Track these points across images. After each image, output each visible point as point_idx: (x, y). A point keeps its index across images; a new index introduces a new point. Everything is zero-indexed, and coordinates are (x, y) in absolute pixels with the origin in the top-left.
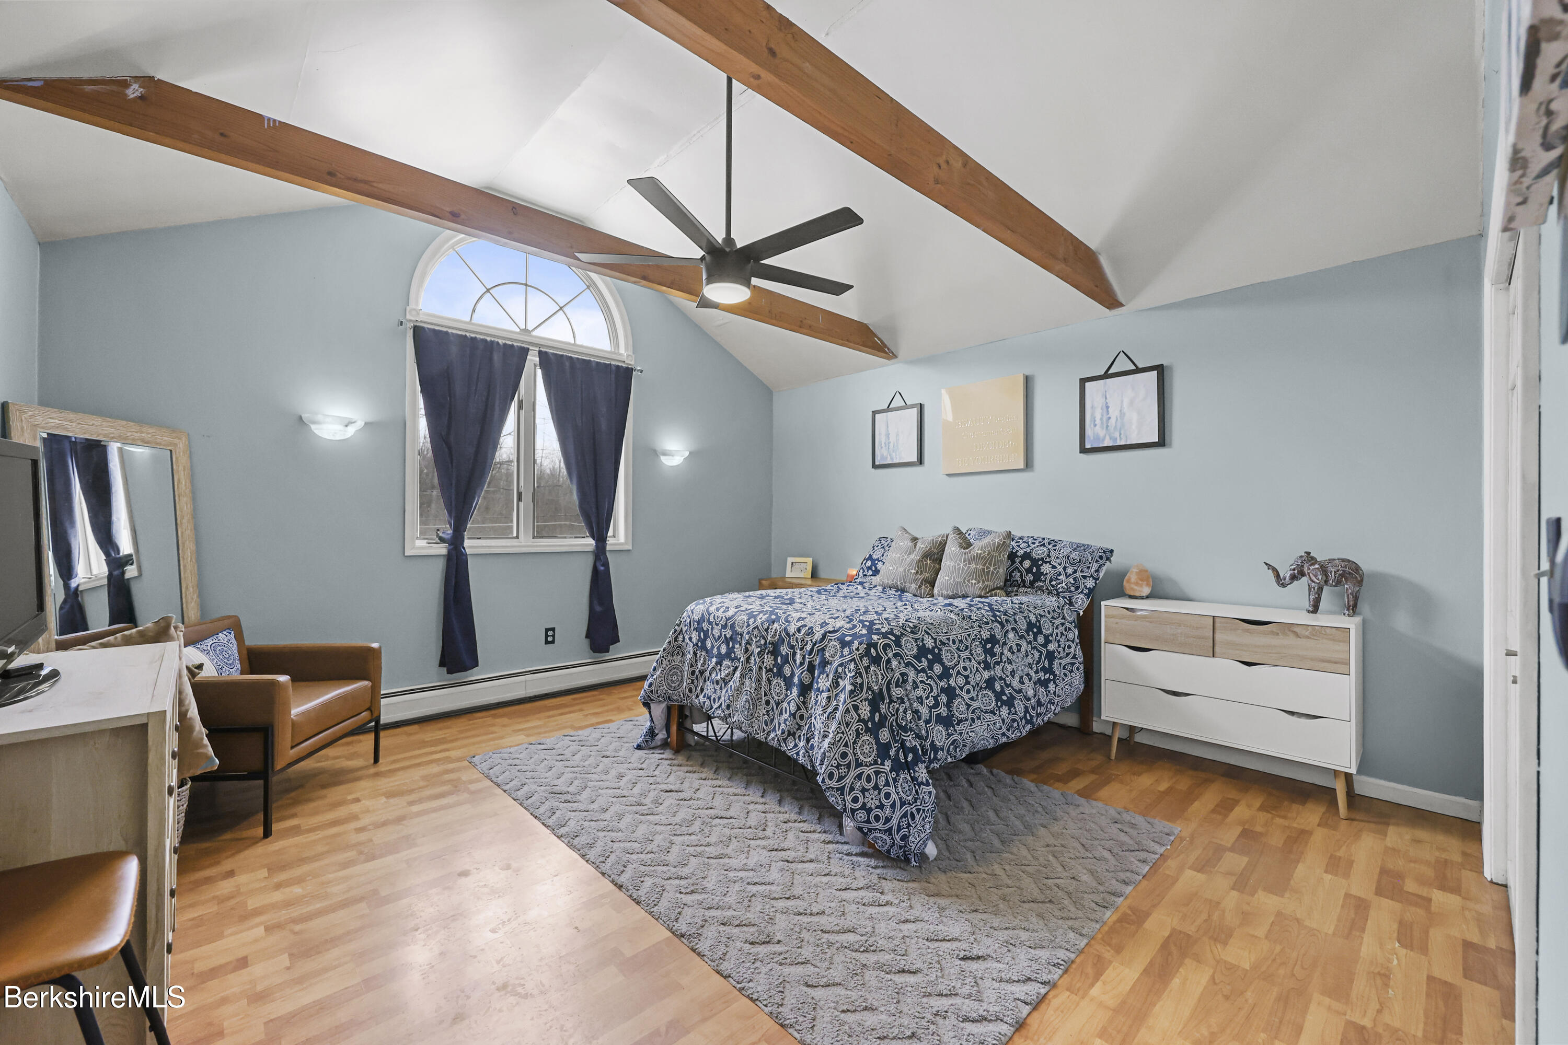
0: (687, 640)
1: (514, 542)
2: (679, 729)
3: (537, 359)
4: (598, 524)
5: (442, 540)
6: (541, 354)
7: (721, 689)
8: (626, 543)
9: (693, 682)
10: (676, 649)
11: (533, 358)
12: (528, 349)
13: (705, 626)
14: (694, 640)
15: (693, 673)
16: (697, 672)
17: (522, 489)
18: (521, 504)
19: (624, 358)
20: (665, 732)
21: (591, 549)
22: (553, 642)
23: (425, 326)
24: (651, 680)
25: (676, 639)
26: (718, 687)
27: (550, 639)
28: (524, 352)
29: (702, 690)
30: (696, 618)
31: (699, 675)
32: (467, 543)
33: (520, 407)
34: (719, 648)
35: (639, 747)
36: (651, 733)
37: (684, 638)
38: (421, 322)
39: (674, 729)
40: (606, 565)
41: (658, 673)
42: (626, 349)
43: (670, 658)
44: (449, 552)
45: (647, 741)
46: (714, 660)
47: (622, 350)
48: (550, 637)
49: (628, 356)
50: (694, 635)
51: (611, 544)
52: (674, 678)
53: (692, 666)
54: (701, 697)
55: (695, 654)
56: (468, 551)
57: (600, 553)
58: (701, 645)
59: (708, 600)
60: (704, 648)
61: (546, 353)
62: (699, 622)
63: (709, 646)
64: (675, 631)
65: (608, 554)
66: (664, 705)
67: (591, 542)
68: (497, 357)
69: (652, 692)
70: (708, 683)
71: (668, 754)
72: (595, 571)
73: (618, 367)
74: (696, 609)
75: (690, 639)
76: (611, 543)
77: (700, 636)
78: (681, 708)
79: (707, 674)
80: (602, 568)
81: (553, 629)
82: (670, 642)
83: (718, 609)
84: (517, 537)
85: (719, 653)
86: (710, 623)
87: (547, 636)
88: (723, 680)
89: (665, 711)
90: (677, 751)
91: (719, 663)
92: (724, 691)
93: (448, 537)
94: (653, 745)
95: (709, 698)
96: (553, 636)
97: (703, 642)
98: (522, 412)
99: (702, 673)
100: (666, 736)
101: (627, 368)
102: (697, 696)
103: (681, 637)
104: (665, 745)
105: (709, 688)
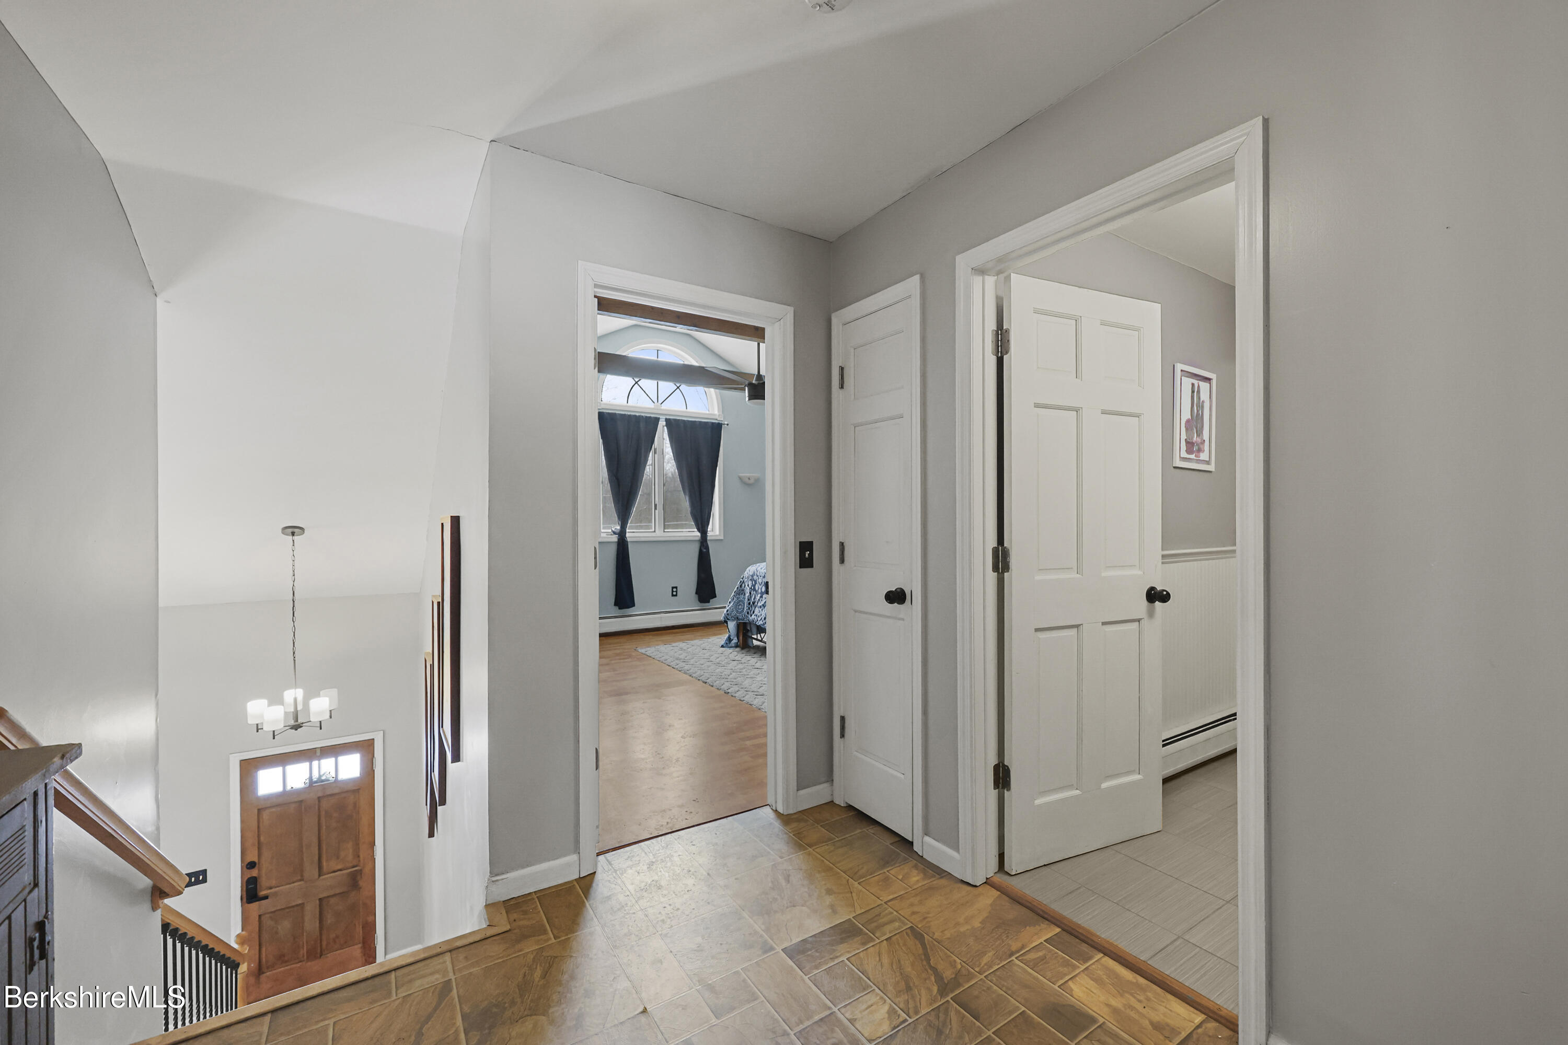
0: (747, 586)
1: (653, 534)
2: (743, 637)
3: (665, 423)
4: (702, 524)
5: (614, 533)
6: (667, 420)
7: (762, 610)
8: (720, 535)
9: (749, 609)
10: (741, 591)
11: (662, 423)
12: (659, 418)
13: (755, 577)
14: (750, 586)
15: (749, 604)
16: (751, 603)
17: (657, 502)
18: (657, 511)
19: (717, 417)
20: (736, 638)
21: (698, 538)
22: (676, 595)
23: (604, 411)
24: (728, 608)
25: (741, 586)
26: (761, 610)
27: (674, 593)
28: (657, 420)
29: (754, 612)
30: (751, 574)
31: (752, 605)
32: (628, 535)
33: (655, 453)
34: (761, 589)
35: (722, 646)
36: (729, 640)
37: (745, 585)
38: (603, 409)
39: (741, 638)
40: (707, 548)
41: (731, 604)
42: (718, 411)
43: (738, 596)
44: (618, 539)
45: (727, 643)
46: (759, 595)
47: (716, 412)
48: (674, 592)
49: (719, 415)
50: (750, 583)
51: (711, 536)
52: (740, 607)
53: (749, 600)
54: (753, 616)
55: (750, 593)
56: (629, 540)
57: (704, 541)
58: (753, 589)
59: (758, 564)
60: (754, 589)
61: (669, 419)
62: (752, 576)
63: (757, 589)
64: (741, 581)
65: (709, 542)
66: (735, 622)
67: (699, 534)
68: (642, 425)
69: (728, 614)
70: (756, 608)
71: (738, 649)
72: (701, 552)
73: (713, 423)
74: (751, 570)
75: (748, 585)
76: (710, 534)
77: (752, 583)
78: (745, 624)
79: (756, 603)
80: (705, 550)
81: (676, 588)
82: (738, 588)
83: (761, 569)
84: (655, 531)
85: (762, 591)
86: (757, 576)
87: (673, 591)
88: (763, 605)
89: (736, 625)
90: (743, 648)
91: (761, 597)
92: (763, 611)
93: (618, 531)
94: (730, 645)
95: (756, 616)
96: (676, 592)
97: (754, 586)
98: (656, 456)
99: (753, 603)
100: (737, 641)
101: (719, 423)
102: (751, 616)
103: (743, 586)
104: (737, 646)
105: (757, 610)
